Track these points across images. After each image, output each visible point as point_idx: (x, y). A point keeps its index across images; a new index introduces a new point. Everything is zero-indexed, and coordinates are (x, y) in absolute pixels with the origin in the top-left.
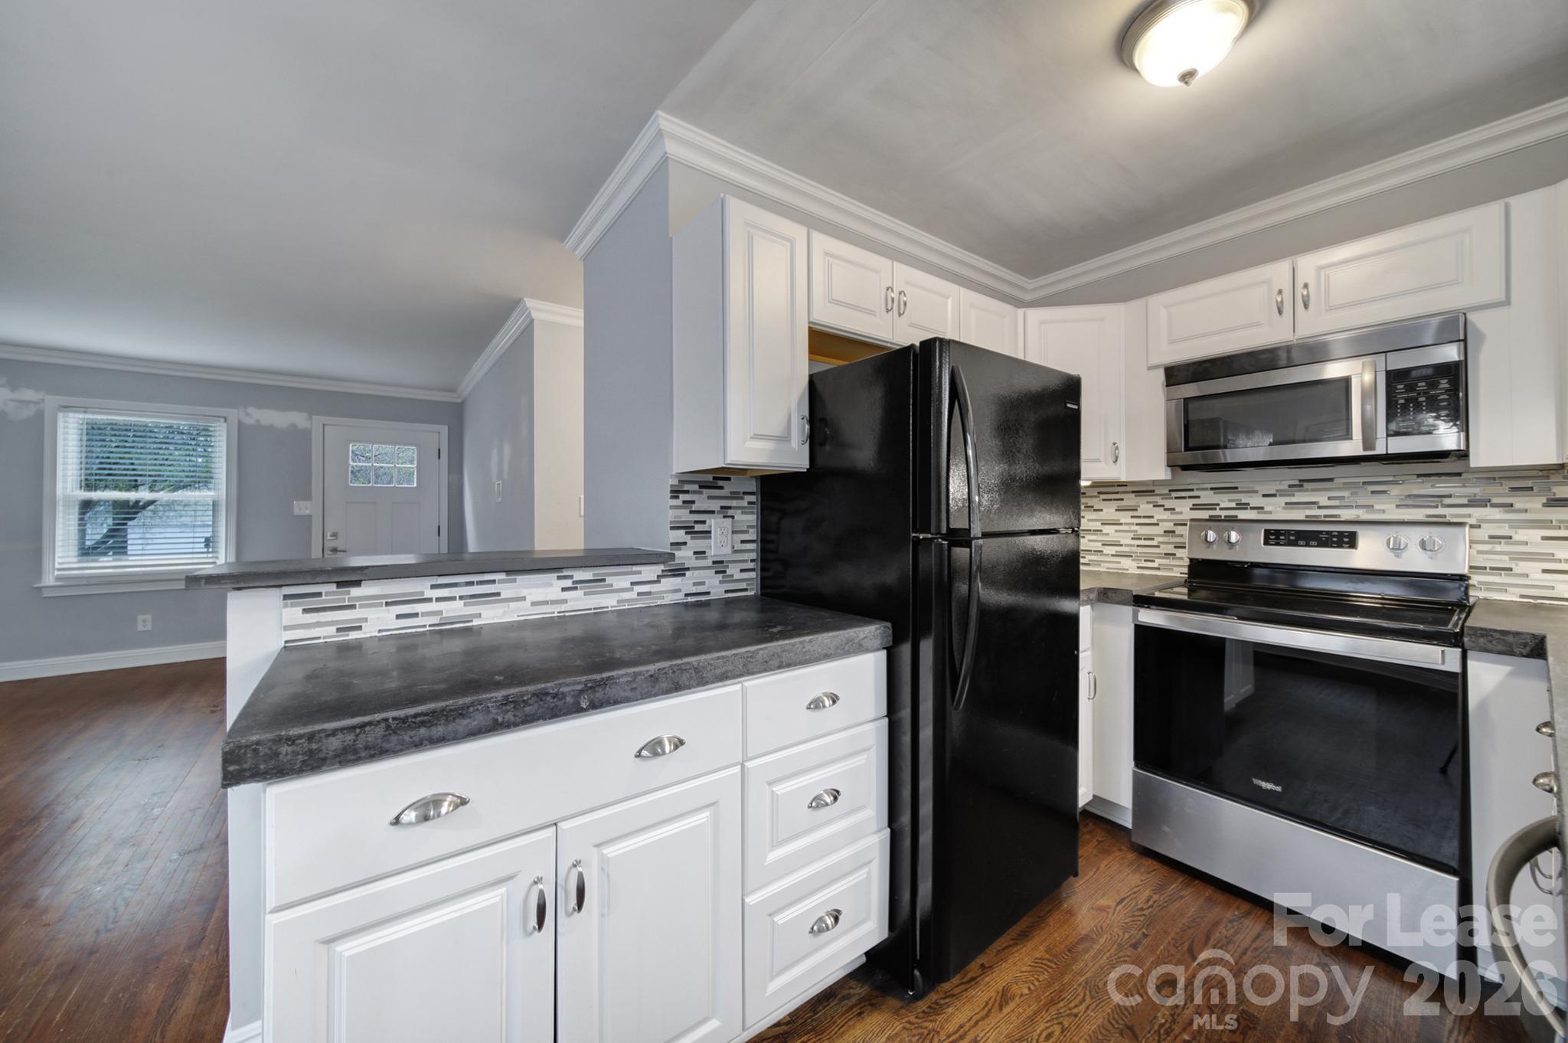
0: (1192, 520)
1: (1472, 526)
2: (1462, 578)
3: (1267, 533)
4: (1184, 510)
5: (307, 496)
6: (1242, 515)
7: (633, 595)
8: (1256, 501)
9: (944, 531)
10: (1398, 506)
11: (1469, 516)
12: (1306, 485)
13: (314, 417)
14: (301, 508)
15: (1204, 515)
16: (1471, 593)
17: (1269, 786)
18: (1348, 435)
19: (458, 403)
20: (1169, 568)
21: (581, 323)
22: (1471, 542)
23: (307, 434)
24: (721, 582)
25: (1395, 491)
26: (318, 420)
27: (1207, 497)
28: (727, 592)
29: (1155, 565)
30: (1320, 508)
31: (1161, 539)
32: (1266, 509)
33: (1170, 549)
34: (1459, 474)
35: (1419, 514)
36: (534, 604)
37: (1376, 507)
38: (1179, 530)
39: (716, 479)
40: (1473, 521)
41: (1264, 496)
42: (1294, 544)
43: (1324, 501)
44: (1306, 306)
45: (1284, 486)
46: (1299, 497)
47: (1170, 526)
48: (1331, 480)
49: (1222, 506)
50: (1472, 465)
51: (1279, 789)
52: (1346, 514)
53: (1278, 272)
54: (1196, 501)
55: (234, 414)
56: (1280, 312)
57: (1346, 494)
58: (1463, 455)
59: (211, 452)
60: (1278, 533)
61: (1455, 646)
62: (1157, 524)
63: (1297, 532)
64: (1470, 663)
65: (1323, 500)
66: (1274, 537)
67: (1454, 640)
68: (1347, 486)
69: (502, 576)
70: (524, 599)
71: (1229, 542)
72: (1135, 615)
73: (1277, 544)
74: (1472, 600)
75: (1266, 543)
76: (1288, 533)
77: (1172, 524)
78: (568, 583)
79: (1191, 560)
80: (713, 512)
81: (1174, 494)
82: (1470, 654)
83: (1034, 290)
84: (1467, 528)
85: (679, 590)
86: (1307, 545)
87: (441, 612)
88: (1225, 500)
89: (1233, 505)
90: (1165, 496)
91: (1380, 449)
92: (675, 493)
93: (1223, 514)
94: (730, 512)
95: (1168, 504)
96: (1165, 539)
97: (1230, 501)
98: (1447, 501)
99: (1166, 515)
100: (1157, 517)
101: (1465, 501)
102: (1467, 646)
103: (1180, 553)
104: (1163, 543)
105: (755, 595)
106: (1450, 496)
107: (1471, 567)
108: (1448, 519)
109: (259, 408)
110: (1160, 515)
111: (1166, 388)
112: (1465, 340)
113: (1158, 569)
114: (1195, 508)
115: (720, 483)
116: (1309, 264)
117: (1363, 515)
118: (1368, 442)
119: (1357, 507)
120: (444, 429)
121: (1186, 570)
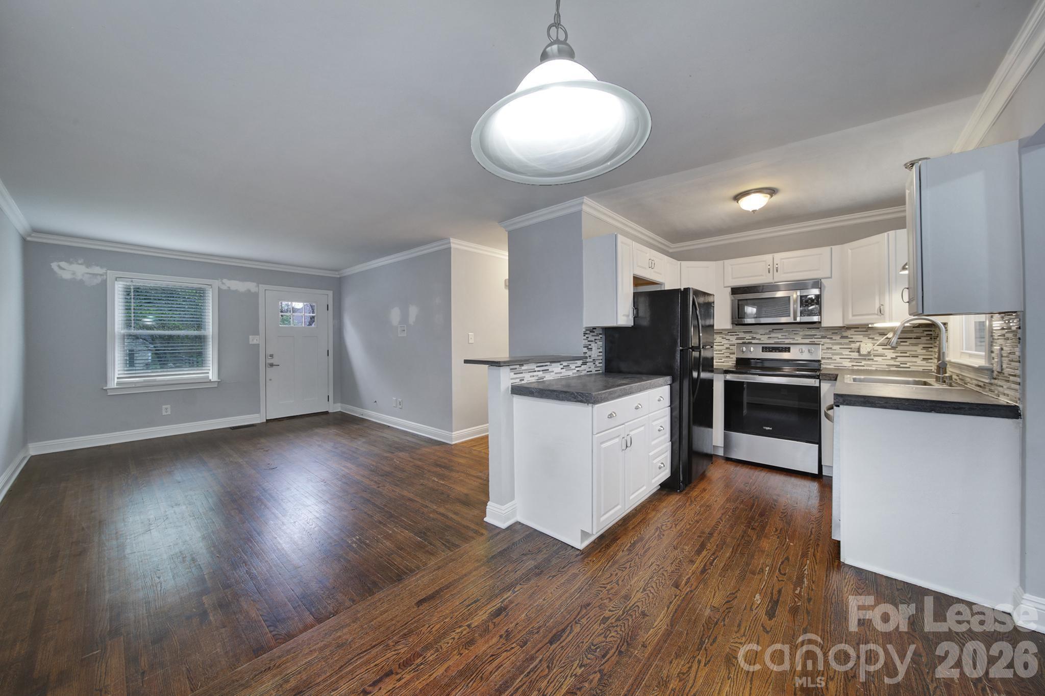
0: (737, 343)
1: (822, 345)
2: (819, 361)
3: (763, 348)
4: (733, 340)
5: (256, 333)
6: (754, 341)
7: (575, 371)
8: (758, 336)
9: (690, 346)
10: (802, 338)
11: (821, 341)
12: (775, 331)
13: (260, 285)
14: (253, 340)
15: (741, 341)
16: (822, 366)
17: (768, 428)
18: (789, 316)
19: (337, 278)
20: (728, 362)
21: (507, 258)
22: (822, 350)
23: (256, 295)
24: (595, 367)
25: (801, 333)
26: (262, 287)
27: (742, 335)
28: (596, 371)
29: (722, 361)
30: (779, 339)
31: (725, 351)
32: (762, 339)
33: (728, 355)
34: (819, 328)
35: (807, 341)
36: (556, 373)
37: (796, 339)
38: (731, 347)
39: (592, 330)
40: (822, 343)
41: (761, 335)
42: (771, 351)
43: (780, 337)
44: (777, 271)
45: (767, 331)
46: (773, 335)
47: (728, 346)
48: (782, 329)
49: (747, 338)
50: (822, 326)
51: (771, 429)
52: (787, 341)
53: (768, 258)
54: (738, 336)
55: (216, 283)
56: (769, 272)
57: (786, 334)
58: (820, 322)
59: (202, 306)
60: (766, 348)
61: (817, 379)
62: (723, 345)
63: (772, 347)
64: (821, 384)
65: (779, 335)
66: (765, 349)
67: (817, 377)
68: (787, 331)
69: (548, 364)
70: (553, 371)
71: (750, 351)
72: (725, 377)
73: (766, 352)
74: (822, 368)
75: (762, 351)
76: (769, 348)
77: (729, 345)
78: (562, 366)
79: (737, 358)
80: (592, 341)
81: (730, 334)
82: (821, 381)
83: (674, 248)
84: (821, 345)
85: (585, 370)
86: (775, 352)
87: (538, 375)
88: (748, 336)
89: (750, 338)
90: (726, 335)
91: (798, 319)
92: (585, 334)
93: (747, 341)
94: (596, 341)
95: (728, 337)
96: (726, 351)
97: (750, 336)
98: (815, 337)
99: (727, 342)
100: (723, 343)
101: (820, 337)
102: (821, 379)
103: (732, 356)
104: (726, 352)
105: (602, 373)
106: (816, 335)
107: (822, 358)
108: (816, 343)
109: (230, 279)
110: (724, 341)
111: (731, 296)
112: (821, 288)
113: (723, 362)
114: (737, 339)
115: (594, 330)
116: (778, 256)
117: (792, 342)
118: (795, 318)
119: (790, 339)
120: (330, 293)
121: (735, 362)
